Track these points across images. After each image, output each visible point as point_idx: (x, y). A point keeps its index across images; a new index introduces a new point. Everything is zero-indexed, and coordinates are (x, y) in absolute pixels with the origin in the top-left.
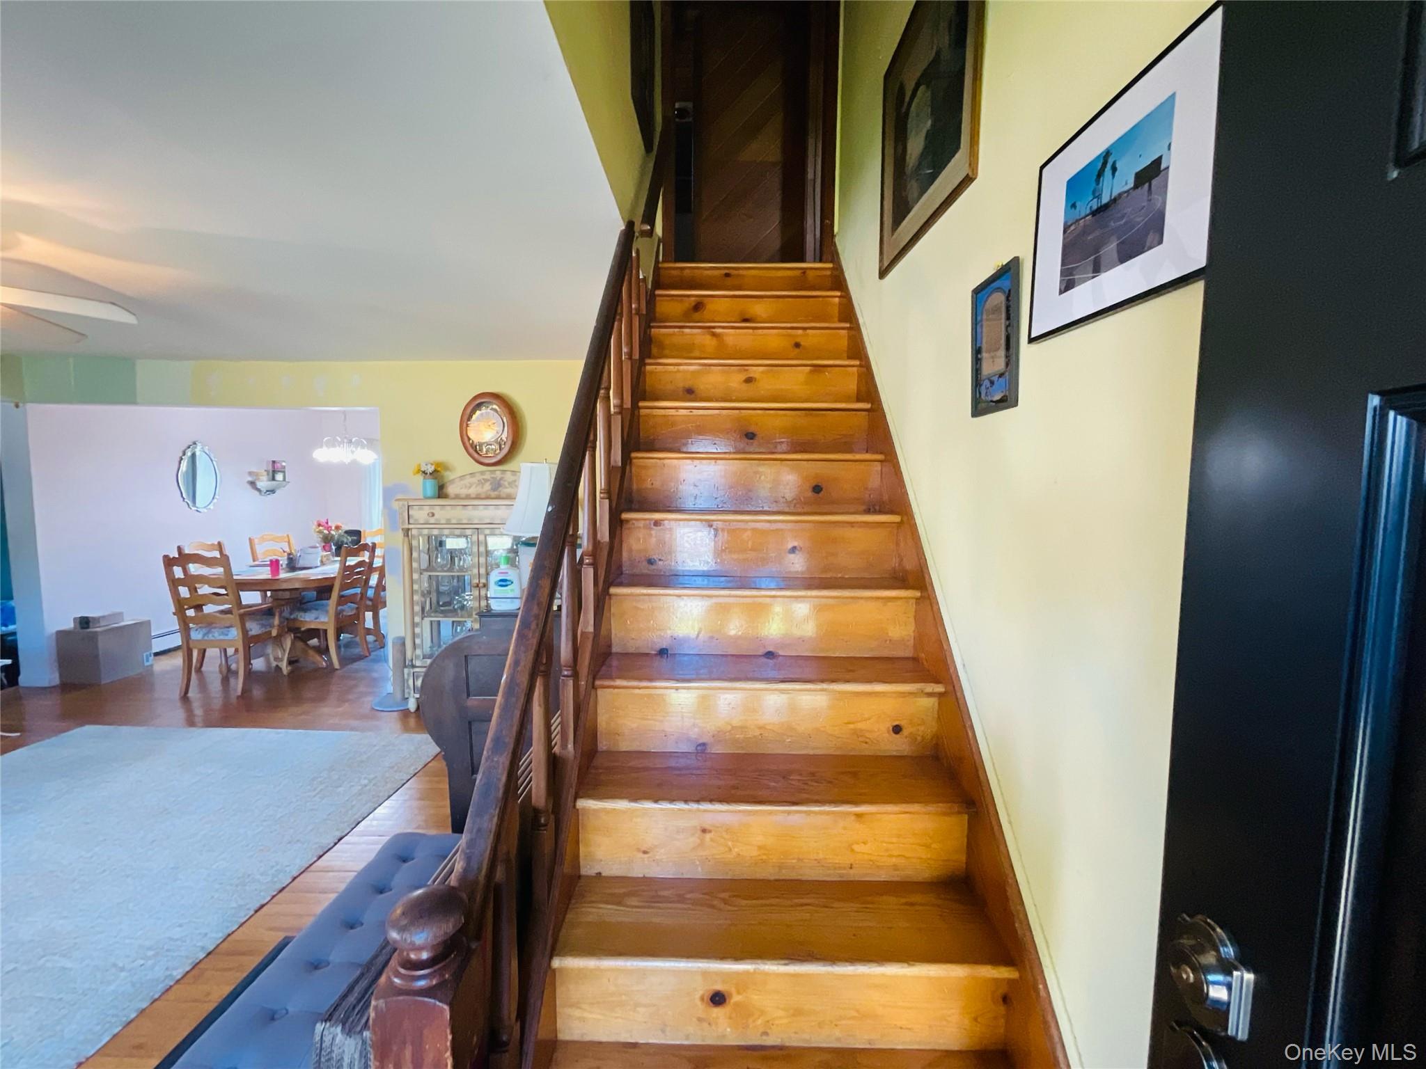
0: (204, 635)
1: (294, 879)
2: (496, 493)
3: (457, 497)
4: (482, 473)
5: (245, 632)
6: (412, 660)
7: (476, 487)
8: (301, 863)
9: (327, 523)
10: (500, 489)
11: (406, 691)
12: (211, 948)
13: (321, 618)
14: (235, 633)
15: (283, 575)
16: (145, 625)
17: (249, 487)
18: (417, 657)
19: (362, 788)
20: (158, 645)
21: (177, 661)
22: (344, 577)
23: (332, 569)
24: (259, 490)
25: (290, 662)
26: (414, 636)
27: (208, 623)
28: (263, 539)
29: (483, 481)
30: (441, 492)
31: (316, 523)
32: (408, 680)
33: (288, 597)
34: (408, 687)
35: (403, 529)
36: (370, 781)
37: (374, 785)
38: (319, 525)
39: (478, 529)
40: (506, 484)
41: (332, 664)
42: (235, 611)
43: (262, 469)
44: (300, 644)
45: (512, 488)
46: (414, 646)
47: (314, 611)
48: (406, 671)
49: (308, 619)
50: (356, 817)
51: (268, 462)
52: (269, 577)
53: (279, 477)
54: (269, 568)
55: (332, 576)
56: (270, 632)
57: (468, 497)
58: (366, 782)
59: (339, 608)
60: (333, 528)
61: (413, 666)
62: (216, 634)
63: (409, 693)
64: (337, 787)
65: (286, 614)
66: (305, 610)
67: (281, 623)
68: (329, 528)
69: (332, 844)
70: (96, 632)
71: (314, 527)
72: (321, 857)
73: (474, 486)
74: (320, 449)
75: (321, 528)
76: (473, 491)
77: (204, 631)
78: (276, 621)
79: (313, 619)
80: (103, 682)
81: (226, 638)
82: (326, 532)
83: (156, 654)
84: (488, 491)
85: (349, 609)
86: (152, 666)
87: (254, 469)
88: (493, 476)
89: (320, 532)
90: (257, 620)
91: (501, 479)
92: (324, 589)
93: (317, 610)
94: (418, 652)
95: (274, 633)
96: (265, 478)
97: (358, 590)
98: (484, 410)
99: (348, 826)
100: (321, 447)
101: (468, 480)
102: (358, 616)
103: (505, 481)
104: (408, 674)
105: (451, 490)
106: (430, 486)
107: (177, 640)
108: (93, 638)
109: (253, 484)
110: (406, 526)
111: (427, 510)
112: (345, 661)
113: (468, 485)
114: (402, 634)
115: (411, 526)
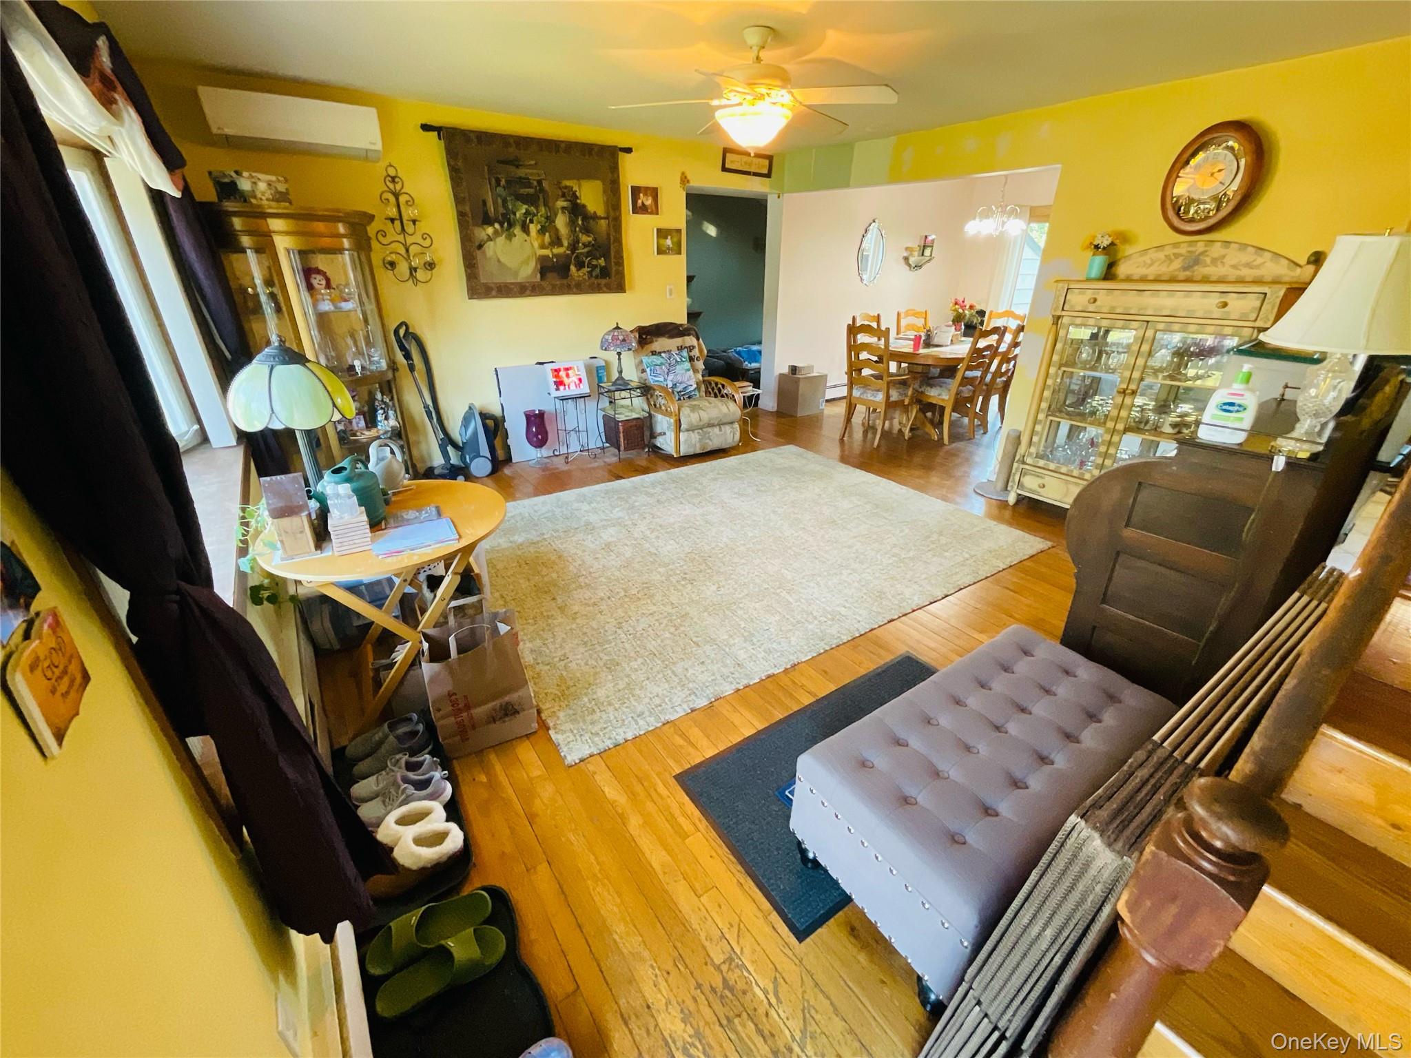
0: (861, 394)
1: (914, 611)
2: (1187, 273)
3: (1128, 279)
4: (1176, 245)
5: (888, 397)
6: (1024, 456)
7: (1160, 265)
8: (917, 601)
9: (963, 302)
10: (1196, 268)
11: (1010, 484)
12: (863, 633)
13: (941, 395)
14: (880, 397)
15: (922, 351)
16: (823, 378)
17: (902, 262)
18: (1030, 454)
19: (964, 561)
20: (830, 394)
21: (841, 409)
22: (971, 359)
23: (961, 348)
24: (910, 265)
25: (911, 429)
26: (1033, 432)
27: (865, 384)
28: (908, 314)
29: (1172, 257)
30: (1109, 274)
31: (953, 301)
32: (1014, 474)
33: (920, 371)
34: (1014, 481)
35: (1053, 316)
36: (972, 556)
37: (975, 561)
38: (956, 304)
39: (1148, 322)
40: (1208, 260)
41: (942, 439)
42: (885, 378)
43: (915, 244)
44: (921, 415)
45: (1216, 266)
46: (1030, 443)
47: (939, 388)
48: (1015, 465)
49: (932, 394)
50: (959, 583)
51: (921, 237)
52: (911, 351)
53: (927, 252)
54: (912, 343)
55: (961, 356)
56: (903, 401)
57: (1143, 280)
58: (967, 556)
59: (961, 388)
60: (967, 307)
61: (1024, 463)
62: (869, 395)
63: (1012, 487)
64: (945, 551)
65: (916, 386)
66: (932, 386)
67: (913, 394)
68: (963, 307)
69: (940, 598)
70: (799, 378)
71: (951, 305)
72: (931, 603)
73: (1157, 264)
74: (973, 221)
75: (957, 306)
76: (1151, 272)
77: (862, 390)
78: (910, 392)
79: (936, 394)
80: (799, 415)
81: (875, 399)
82: (961, 311)
83: (827, 401)
84: (1175, 270)
85: (967, 391)
86: (823, 410)
87: (909, 245)
88: (1190, 249)
89: (956, 310)
90: (897, 389)
91: (1202, 253)
92: (949, 369)
93: (941, 386)
94: (1033, 450)
95: (906, 403)
96: (916, 254)
97: (978, 373)
98: (1213, 150)
99: (954, 588)
100: (974, 219)
101: (1153, 255)
102: (972, 400)
103: (1207, 256)
104: (1017, 469)
105: (1122, 270)
106: (1097, 263)
107: (843, 392)
108: (797, 381)
109: (906, 259)
110: (1059, 313)
111: (1089, 294)
112: (954, 437)
113: (1149, 262)
114: (1021, 429)
115: (1064, 313)
